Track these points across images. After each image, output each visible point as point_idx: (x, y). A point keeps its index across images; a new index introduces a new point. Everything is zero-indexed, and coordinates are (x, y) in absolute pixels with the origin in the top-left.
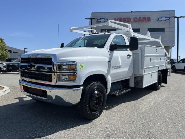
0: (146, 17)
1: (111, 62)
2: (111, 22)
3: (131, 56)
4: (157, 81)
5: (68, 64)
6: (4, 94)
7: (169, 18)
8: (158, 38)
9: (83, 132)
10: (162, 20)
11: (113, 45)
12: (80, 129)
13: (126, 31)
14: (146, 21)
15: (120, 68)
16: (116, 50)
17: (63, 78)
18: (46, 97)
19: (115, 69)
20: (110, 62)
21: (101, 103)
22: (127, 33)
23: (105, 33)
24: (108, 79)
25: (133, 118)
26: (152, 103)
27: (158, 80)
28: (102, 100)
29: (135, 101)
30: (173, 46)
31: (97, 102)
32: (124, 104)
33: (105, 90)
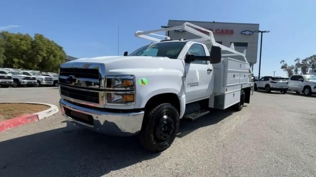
0: (230, 29)
1: (187, 77)
2: (187, 25)
3: (212, 72)
4: (239, 101)
5: (122, 78)
6: (47, 116)
7: (253, 32)
8: (242, 52)
9: (144, 172)
10: (245, 34)
11: (189, 55)
12: (141, 166)
13: (206, 39)
14: (228, 34)
15: (197, 85)
16: (193, 62)
17: (115, 99)
18: (93, 125)
19: (191, 86)
20: (185, 77)
21: (172, 130)
22: (208, 43)
23: (180, 40)
24: (181, 100)
25: (211, 148)
26: (234, 128)
27: (241, 100)
28: (173, 127)
29: (215, 125)
30: (255, 62)
31: (166, 129)
32: (202, 128)
33: (178, 114)
